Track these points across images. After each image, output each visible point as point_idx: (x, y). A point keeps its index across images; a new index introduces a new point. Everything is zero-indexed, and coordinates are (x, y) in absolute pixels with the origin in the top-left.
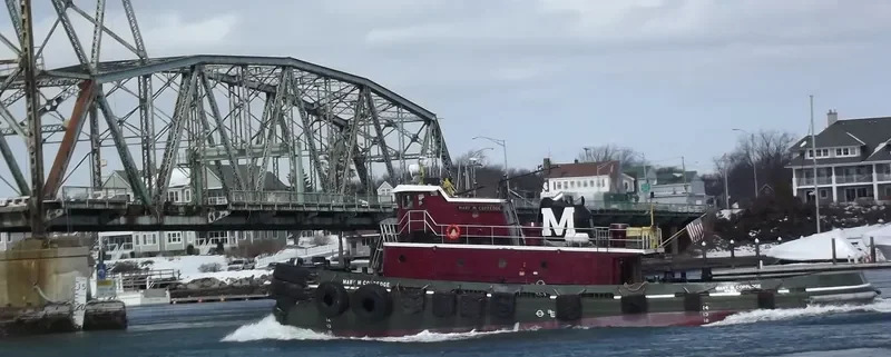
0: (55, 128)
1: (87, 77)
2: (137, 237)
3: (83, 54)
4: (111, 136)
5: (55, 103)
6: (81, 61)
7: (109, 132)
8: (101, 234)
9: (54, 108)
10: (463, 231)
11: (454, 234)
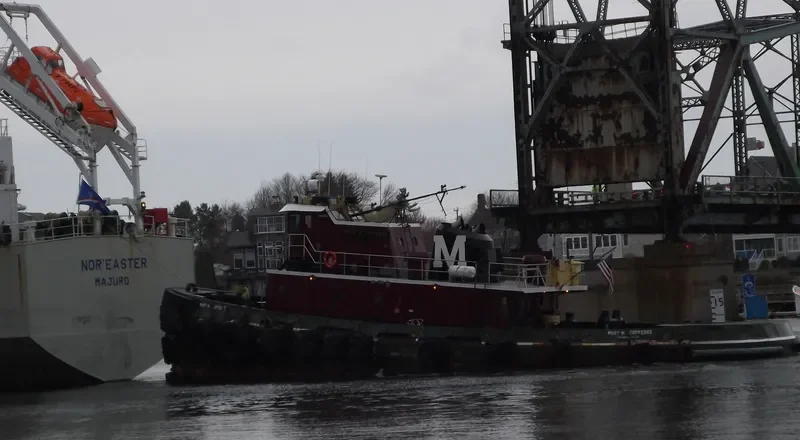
0: (692, 102)
1: (731, 36)
2: (780, 241)
3: (727, 8)
4: (757, 112)
5: (692, 71)
6: (723, 15)
7: (755, 106)
8: (736, 237)
9: (690, 77)
10: (340, 258)
11: (331, 263)
